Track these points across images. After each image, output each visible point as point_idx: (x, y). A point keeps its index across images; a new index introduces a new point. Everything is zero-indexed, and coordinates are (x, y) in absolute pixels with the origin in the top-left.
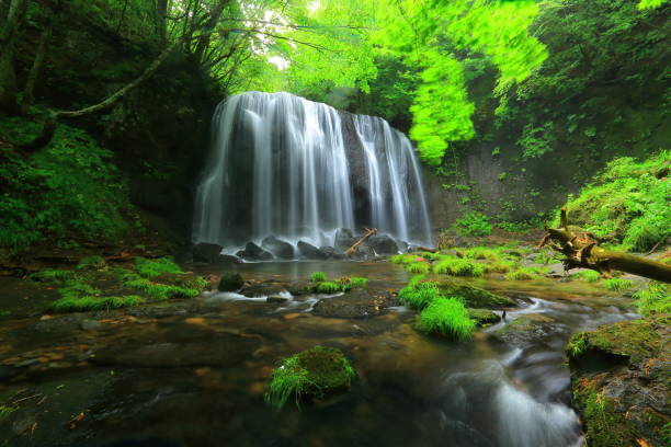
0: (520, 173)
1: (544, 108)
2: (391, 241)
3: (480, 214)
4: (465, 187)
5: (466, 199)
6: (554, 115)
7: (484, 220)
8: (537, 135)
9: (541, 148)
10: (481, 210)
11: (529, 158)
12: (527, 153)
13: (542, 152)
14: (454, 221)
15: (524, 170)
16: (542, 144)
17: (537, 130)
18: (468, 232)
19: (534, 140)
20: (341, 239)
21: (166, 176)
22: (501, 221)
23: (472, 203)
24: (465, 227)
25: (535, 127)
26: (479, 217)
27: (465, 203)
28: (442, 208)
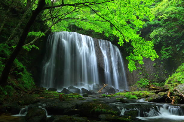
0: (161, 64)
1: (169, 40)
2: (113, 89)
3: (146, 79)
4: (140, 68)
5: (141, 73)
6: (172, 43)
7: (148, 82)
8: (166, 51)
9: (167, 56)
10: (146, 78)
11: (164, 59)
12: (163, 57)
13: (167, 57)
14: (136, 82)
15: (162, 63)
16: (168, 54)
17: (166, 49)
18: (142, 86)
19: (165, 52)
20: (95, 88)
21: (30, 62)
22: (154, 82)
23: (143, 74)
24: (141, 84)
25: (166, 47)
26: (146, 80)
27: (141, 75)
28: (132, 77)
